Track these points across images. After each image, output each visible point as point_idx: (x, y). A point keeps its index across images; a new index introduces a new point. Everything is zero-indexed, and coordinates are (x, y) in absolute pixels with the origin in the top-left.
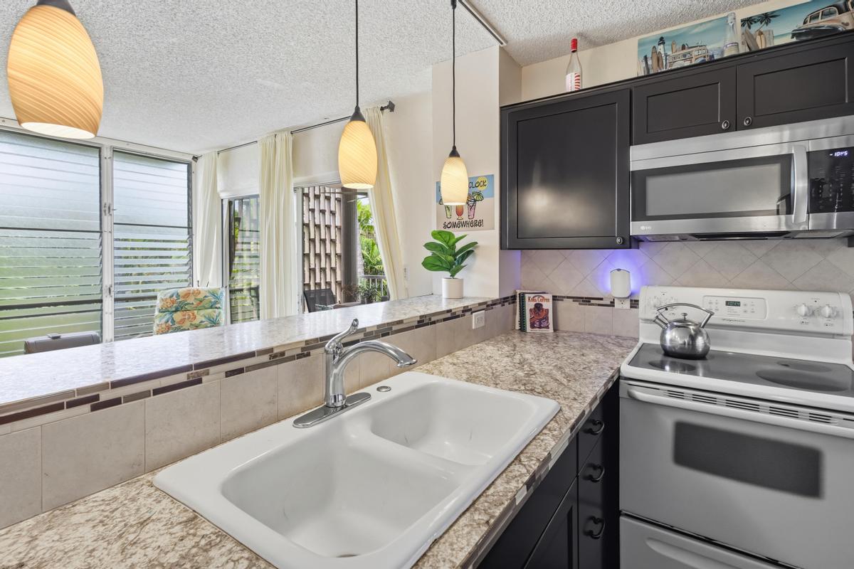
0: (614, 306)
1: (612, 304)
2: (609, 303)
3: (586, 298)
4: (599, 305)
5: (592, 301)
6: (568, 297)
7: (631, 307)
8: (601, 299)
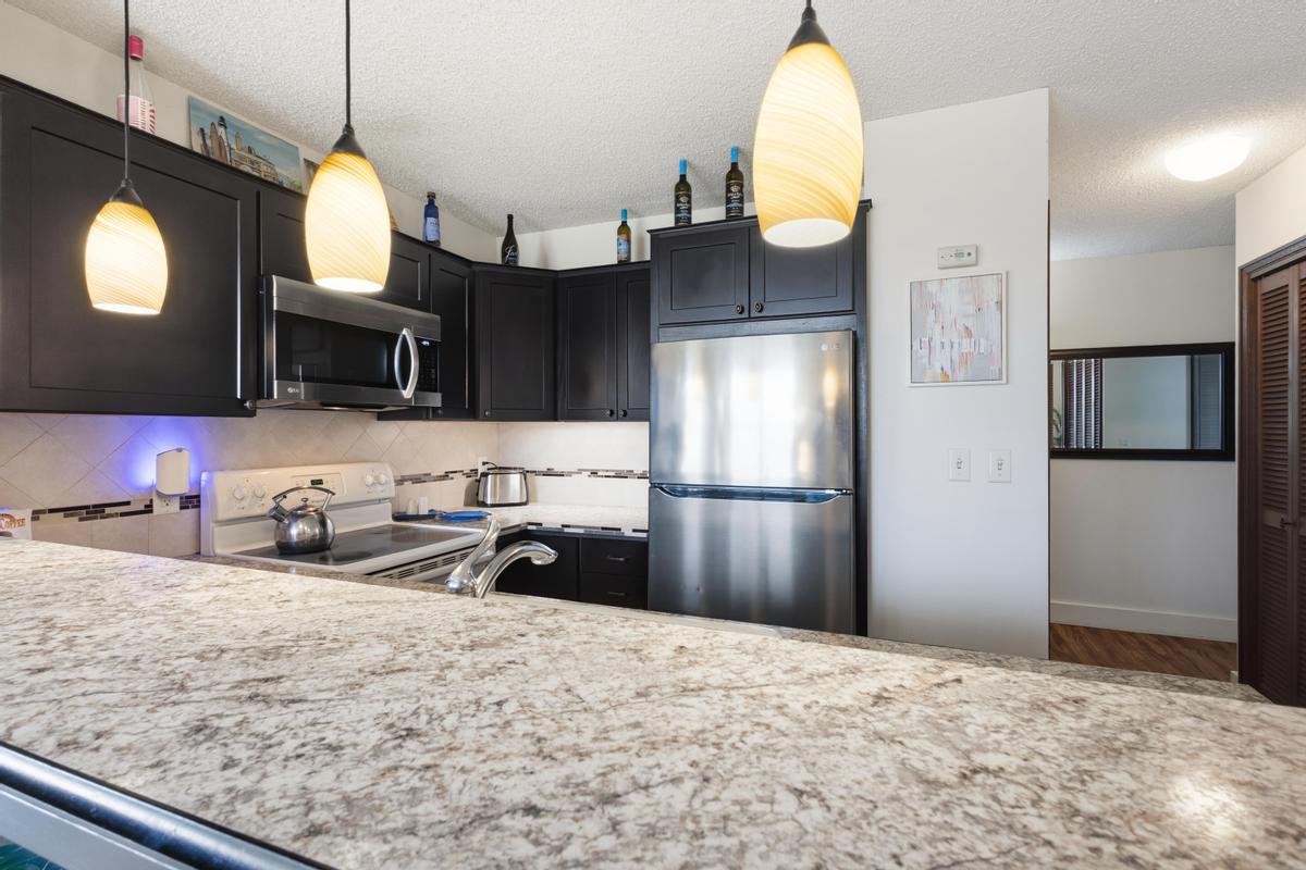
0: (151, 511)
1: (149, 509)
2: (142, 508)
3: (94, 506)
4: (123, 515)
5: (108, 510)
6: (52, 511)
7: (182, 508)
8: (128, 503)
